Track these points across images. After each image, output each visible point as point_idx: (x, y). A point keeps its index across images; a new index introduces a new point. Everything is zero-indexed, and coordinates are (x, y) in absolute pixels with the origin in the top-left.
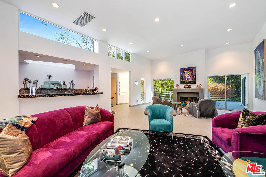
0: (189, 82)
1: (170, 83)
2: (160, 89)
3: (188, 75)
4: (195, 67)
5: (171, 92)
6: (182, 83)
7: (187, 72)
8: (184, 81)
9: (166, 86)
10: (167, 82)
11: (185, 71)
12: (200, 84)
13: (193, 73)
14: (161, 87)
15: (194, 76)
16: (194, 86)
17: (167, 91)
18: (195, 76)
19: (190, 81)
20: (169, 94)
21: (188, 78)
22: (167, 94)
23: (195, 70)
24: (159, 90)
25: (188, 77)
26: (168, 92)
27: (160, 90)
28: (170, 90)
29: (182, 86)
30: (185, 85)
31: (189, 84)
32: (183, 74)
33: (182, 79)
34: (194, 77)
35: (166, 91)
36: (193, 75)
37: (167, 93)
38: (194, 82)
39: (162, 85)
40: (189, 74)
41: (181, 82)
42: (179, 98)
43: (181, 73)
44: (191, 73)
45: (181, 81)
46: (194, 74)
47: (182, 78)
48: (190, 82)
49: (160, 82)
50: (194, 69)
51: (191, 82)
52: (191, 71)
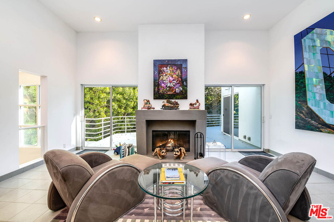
0: (172, 95)
1: (124, 99)
2: (103, 110)
3: (171, 79)
4: (186, 61)
5: (126, 117)
6: (158, 96)
7: (168, 70)
8: (161, 91)
9: (116, 105)
10: (119, 96)
11: (165, 68)
12: (197, 101)
13: (181, 73)
14: (106, 107)
15: (183, 81)
16: (184, 105)
17: (118, 115)
18: (186, 81)
19: (175, 92)
20: (122, 122)
21: (172, 85)
22: (118, 122)
23: (186, 68)
24: (100, 114)
25: (170, 82)
26: (121, 117)
27: (103, 113)
28: (125, 113)
29: (158, 105)
30: (165, 101)
31: (173, 101)
32: (159, 74)
33: (158, 87)
34: (183, 83)
35: (116, 115)
36: (181, 78)
37: (118, 119)
38: (184, 95)
39: (108, 102)
40: (174, 76)
41: (154, 94)
42: (151, 134)
43: (154, 73)
44: (177, 73)
45: (154, 91)
46: (184, 77)
47: (157, 84)
48: (175, 96)
49: (103, 96)
50: (184, 66)
51: (178, 94)
52: (177, 69)
